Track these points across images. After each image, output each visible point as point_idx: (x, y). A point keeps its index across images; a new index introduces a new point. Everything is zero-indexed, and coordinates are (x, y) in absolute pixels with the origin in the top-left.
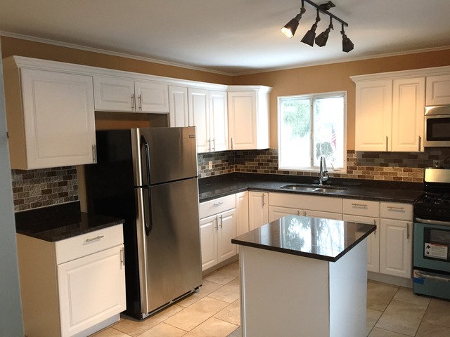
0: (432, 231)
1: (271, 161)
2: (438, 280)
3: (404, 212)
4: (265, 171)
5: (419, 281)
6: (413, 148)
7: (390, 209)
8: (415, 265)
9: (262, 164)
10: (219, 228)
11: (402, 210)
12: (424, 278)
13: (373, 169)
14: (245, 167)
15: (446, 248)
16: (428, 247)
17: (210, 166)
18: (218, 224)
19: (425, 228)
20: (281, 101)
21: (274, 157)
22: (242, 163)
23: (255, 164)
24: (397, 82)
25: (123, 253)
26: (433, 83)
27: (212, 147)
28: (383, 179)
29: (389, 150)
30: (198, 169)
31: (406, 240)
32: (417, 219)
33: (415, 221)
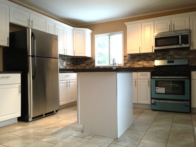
0: (158, 82)
1: (92, 63)
2: (162, 102)
3: (147, 75)
4: (89, 68)
5: (154, 104)
6: (150, 51)
7: (142, 75)
8: (152, 97)
9: (88, 65)
10: (68, 87)
11: (146, 75)
12: (156, 102)
13: (134, 63)
14: (80, 66)
15: (164, 88)
16: (157, 89)
17: (65, 64)
18: (67, 85)
19: (155, 81)
20: (96, 37)
21: (93, 61)
22: (79, 65)
23: (85, 65)
24: (143, 24)
25: (20, 88)
26: (157, 24)
27: (66, 53)
28: (138, 67)
29: (141, 52)
30: (59, 64)
31: (148, 87)
32: (152, 77)
33: (151, 78)
